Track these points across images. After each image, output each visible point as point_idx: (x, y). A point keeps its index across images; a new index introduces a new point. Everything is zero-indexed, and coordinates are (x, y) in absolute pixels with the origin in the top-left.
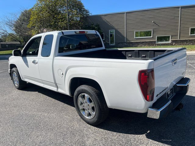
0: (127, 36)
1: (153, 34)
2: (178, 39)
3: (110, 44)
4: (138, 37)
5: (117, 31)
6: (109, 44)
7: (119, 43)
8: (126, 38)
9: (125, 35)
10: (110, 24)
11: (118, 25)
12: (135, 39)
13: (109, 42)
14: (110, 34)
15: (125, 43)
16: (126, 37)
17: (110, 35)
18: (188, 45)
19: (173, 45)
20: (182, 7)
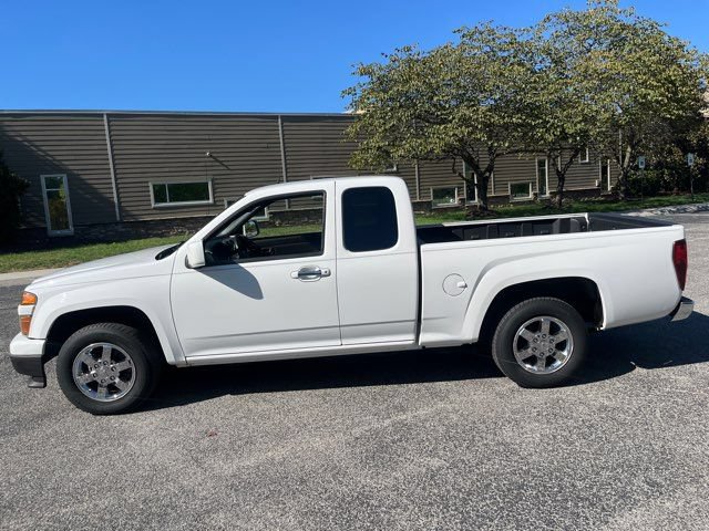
0: (122, 200)
1: (214, 193)
2: (287, 209)
3: (49, 228)
4: (166, 201)
5: (75, 181)
6: (45, 229)
7: (93, 226)
8: (120, 207)
9: (115, 195)
10: (43, 151)
11: (78, 158)
12: (155, 209)
13: (45, 222)
14: (45, 190)
15: (117, 223)
16: (120, 203)
17: (45, 196)
18: (314, 223)
19: (275, 226)
20: (287, 118)
